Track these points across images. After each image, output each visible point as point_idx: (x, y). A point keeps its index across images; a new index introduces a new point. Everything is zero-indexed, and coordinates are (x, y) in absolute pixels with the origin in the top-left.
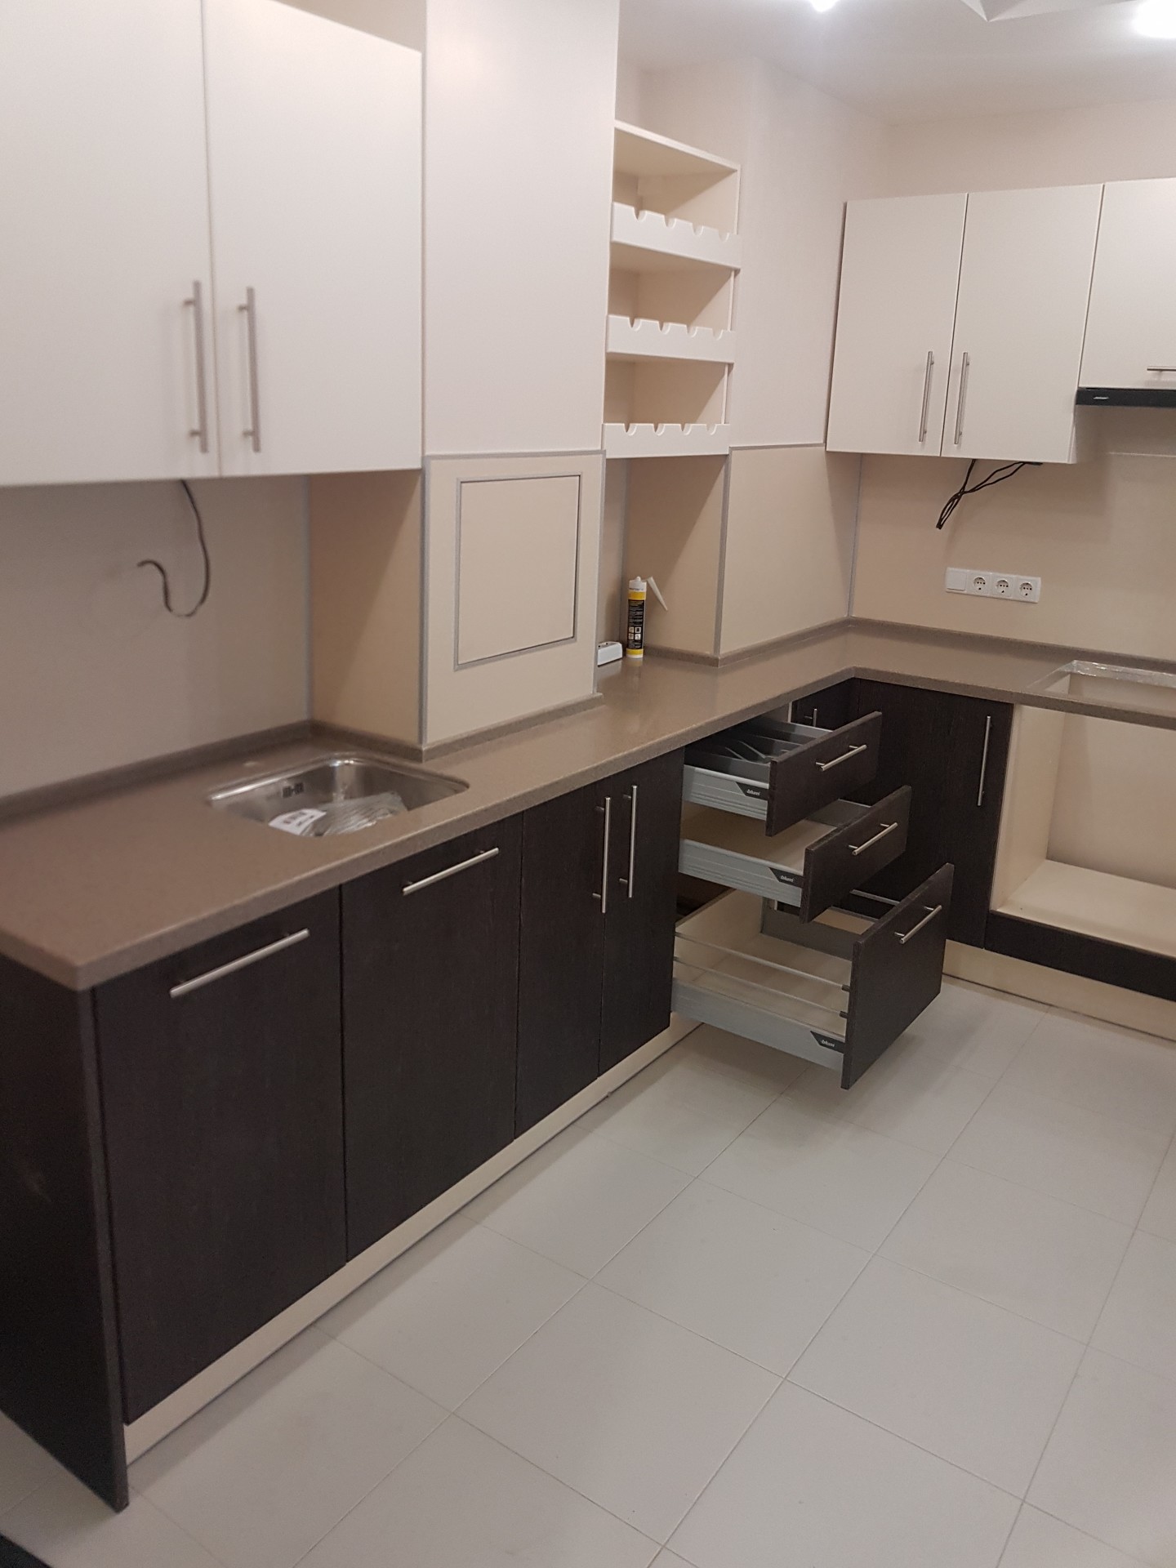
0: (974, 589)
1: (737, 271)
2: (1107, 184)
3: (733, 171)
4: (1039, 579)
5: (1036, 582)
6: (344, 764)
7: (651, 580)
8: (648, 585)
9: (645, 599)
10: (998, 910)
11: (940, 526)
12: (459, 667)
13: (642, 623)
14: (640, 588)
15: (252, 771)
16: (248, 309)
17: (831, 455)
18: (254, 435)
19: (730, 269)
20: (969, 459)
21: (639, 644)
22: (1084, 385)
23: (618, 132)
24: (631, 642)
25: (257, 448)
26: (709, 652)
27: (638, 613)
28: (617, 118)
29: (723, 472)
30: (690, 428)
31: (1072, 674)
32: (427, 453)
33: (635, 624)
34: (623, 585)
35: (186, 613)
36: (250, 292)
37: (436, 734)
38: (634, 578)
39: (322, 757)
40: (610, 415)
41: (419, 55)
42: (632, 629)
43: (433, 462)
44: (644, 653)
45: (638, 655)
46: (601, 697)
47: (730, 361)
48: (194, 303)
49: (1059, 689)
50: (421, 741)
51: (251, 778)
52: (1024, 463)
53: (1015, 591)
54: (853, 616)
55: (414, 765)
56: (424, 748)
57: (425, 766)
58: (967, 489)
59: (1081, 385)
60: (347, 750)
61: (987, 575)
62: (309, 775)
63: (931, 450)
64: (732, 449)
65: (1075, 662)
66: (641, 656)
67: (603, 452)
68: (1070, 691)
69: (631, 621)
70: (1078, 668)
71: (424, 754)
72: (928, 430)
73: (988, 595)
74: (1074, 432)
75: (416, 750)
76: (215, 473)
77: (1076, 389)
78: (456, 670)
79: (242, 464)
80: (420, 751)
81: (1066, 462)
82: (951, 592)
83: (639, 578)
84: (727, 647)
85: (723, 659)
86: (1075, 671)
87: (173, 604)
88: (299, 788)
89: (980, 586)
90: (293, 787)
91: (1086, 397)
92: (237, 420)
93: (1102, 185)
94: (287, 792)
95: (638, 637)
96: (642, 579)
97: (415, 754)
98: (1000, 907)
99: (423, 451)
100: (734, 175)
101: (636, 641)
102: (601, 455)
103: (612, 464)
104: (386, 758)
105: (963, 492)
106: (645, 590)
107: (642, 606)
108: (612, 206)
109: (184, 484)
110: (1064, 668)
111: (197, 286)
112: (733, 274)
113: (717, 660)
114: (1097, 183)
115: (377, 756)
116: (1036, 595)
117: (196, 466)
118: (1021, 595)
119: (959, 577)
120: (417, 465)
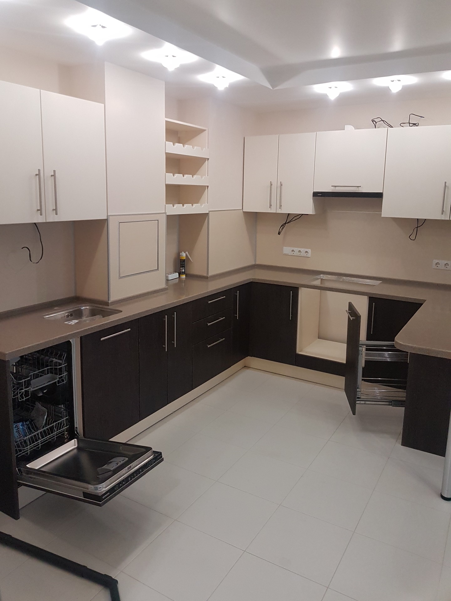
0: (291, 253)
1: (208, 159)
2: (317, 132)
3: (205, 130)
4: (310, 250)
5: (309, 251)
6: (85, 308)
7: (187, 252)
8: (186, 254)
9: (185, 259)
10: (299, 353)
11: (279, 234)
12: (120, 278)
13: (184, 266)
14: (183, 255)
15: (56, 310)
16: (54, 176)
17: (245, 213)
18: (56, 210)
19: (206, 159)
20: (287, 213)
21: (184, 273)
22: (315, 191)
23: (166, 121)
24: (181, 272)
25: (56, 214)
26: (205, 275)
27: (183, 263)
28: (166, 117)
29: (207, 218)
30: (195, 205)
31: (321, 279)
32: (109, 214)
33: (182, 267)
34: (179, 255)
35: (36, 262)
36: (54, 171)
37: (113, 298)
38: (182, 252)
39: (79, 306)
40: (168, 202)
41: (103, 105)
42: (181, 268)
43: (110, 217)
44: (186, 276)
45: (184, 276)
46: (167, 288)
47: (208, 185)
48: (38, 175)
49: (317, 283)
50: (109, 300)
51: (56, 311)
52: (303, 214)
53: (303, 254)
54: (257, 263)
55: (106, 307)
56: (110, 302)
57: (110, 307)
58: (287, 222)
59: (314, 191)
60: (87, 304)
61: (295, 249)
62: (74, 311)
63: (273, 211)
64: (209, 211)
65: (322, 275)
66: (185, 277)
67: (165, 213)
68: (321, 284)
69: (181, 266)
70: (323, 277)
71: (109, 304)
72: (272, 204)
73: (296, 255)
74: (313, 205)
75: (107, 302)
76: (45, 221)
77: (313, 192)
78: (119, 279)
79: (52, 218)
80: (108, 303)
81: (311, 214)
82: (286, 255)
83: (183, 252)
84: (211, 274)
85: (210, 277)
86: (322, 278)
87: (32, 260)
88: (71, 315)
89: (293, 252)
90: (69, 315)
91: (315, 194)
92: (50, 206)
93: (316, 133)
94: (68, 316)
95: (183, 271)
96: (184, 252)
97: (107, 304)
98: (300, 352)
99: (107, 214)
100: (206, 131)
101: (183, 272)
102: (165, 214)
103: (168, 216)
104: (98, 306)
105: (285, 223)
106: (185, 256)
107: (184, 261)
108: (165, 142)
109: (35, 223)
110: (318, 277)
111: (39, 170)
112: (207, 160)
113: (208, 277)
114: (314, 132)
115: (96, 305)
116: (309, 255)
117: (39, 219)
118: (305, 255)
119: (287, 250)
120: (106, 218)
